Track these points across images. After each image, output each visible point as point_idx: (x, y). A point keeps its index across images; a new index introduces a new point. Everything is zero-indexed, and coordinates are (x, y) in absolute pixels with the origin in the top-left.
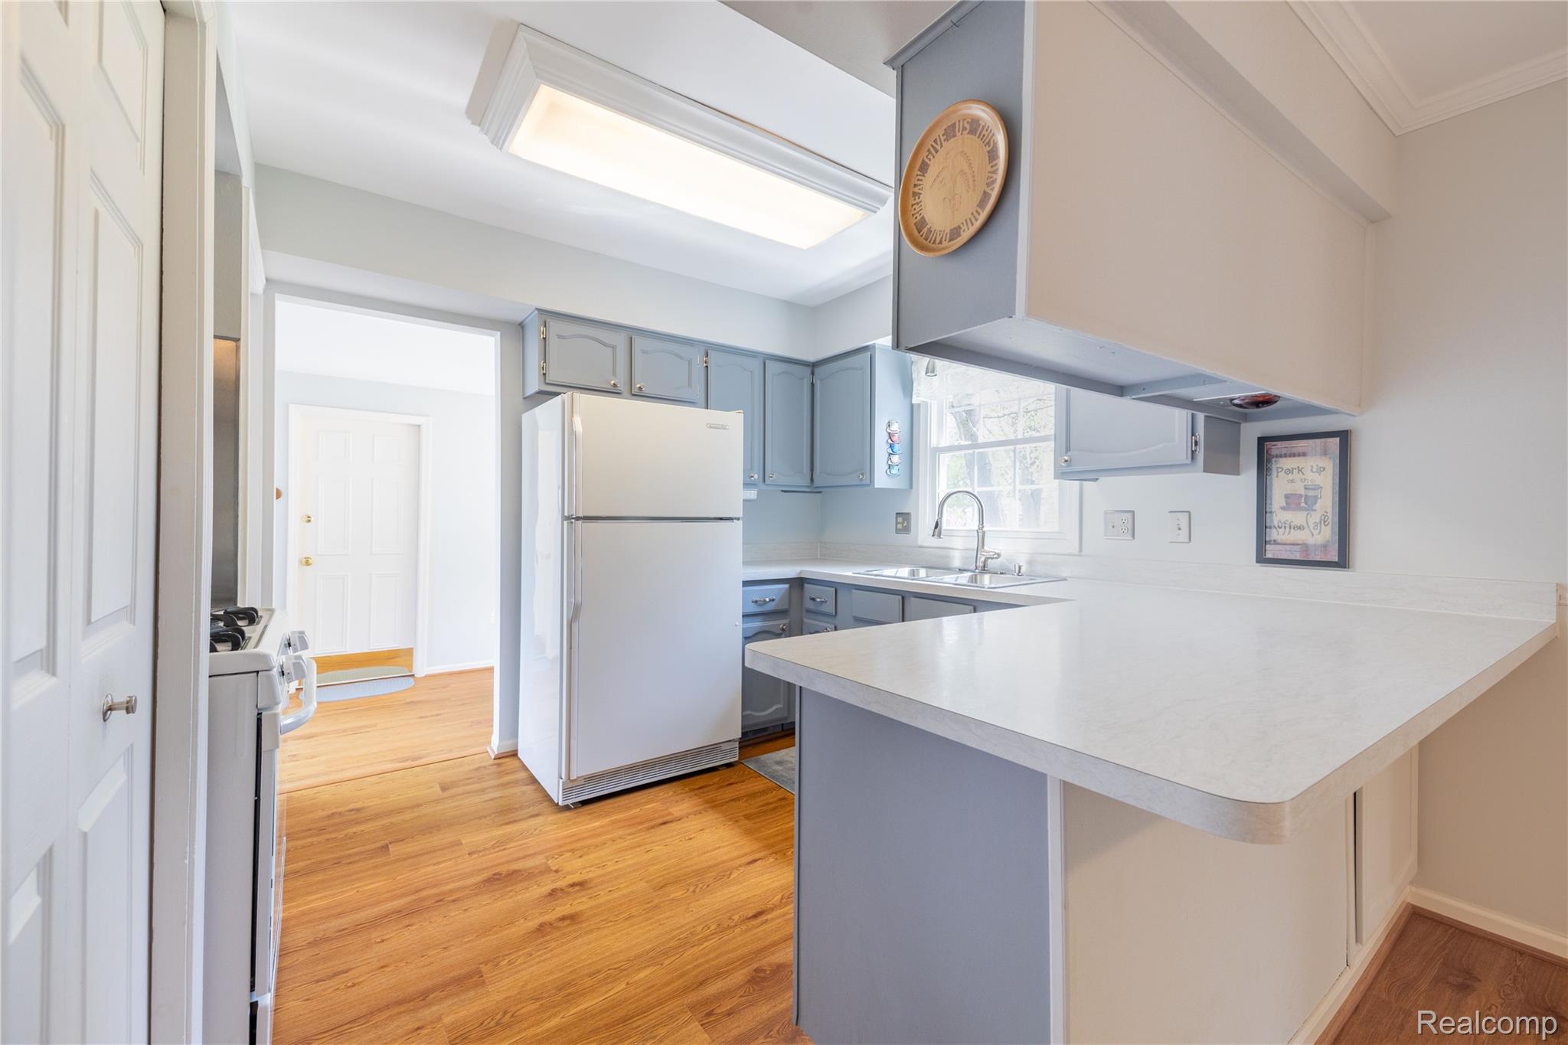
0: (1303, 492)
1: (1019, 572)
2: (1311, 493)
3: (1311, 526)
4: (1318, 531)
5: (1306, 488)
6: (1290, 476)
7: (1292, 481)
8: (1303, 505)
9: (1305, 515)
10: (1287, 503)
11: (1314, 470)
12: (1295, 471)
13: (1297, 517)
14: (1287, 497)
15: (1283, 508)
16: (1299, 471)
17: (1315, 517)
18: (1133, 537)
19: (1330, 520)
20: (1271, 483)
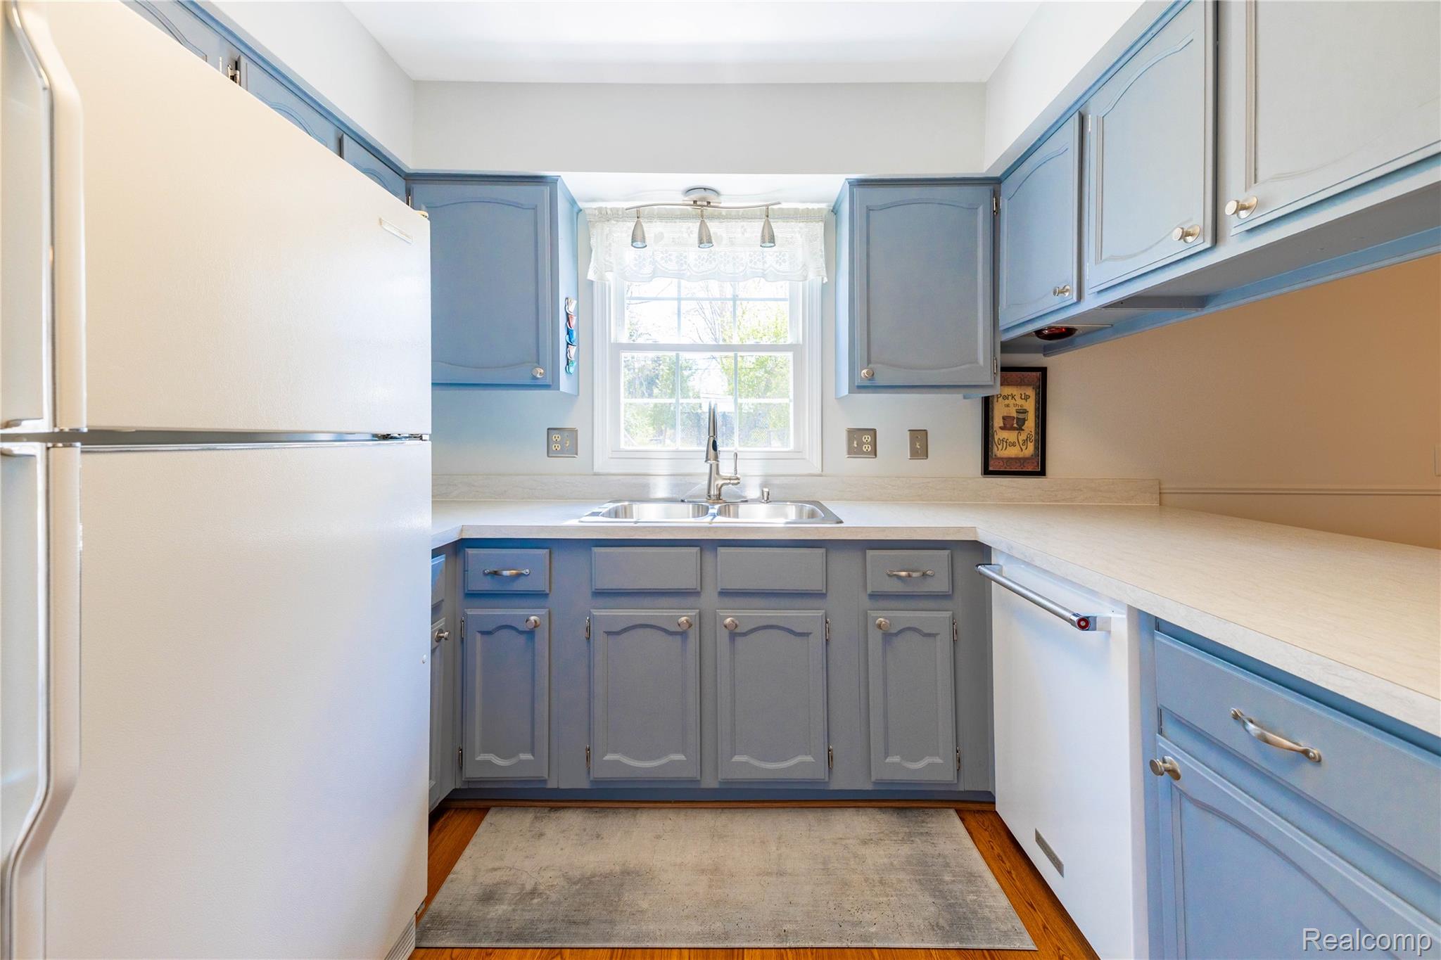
0: (1015, 415)
1: (768, 499)
2: (1021, 416)
3: (1021, 442)
4: (1025, 447)
5: (1017, 412)
6: (1007, 402)
7: (1008, 406)
8: (1015, 425)
9: (1016, 434)
10: (1004, 424)
11: (1023, 397)
12: (1010, 398)
13: (1011, 436)
14: (1004, 418)
15: (1001, 428)
16: (1013, 397)
17: (1023, 436)
18: (876, 455)
19: (1033, 438)
20: (993, 407)
